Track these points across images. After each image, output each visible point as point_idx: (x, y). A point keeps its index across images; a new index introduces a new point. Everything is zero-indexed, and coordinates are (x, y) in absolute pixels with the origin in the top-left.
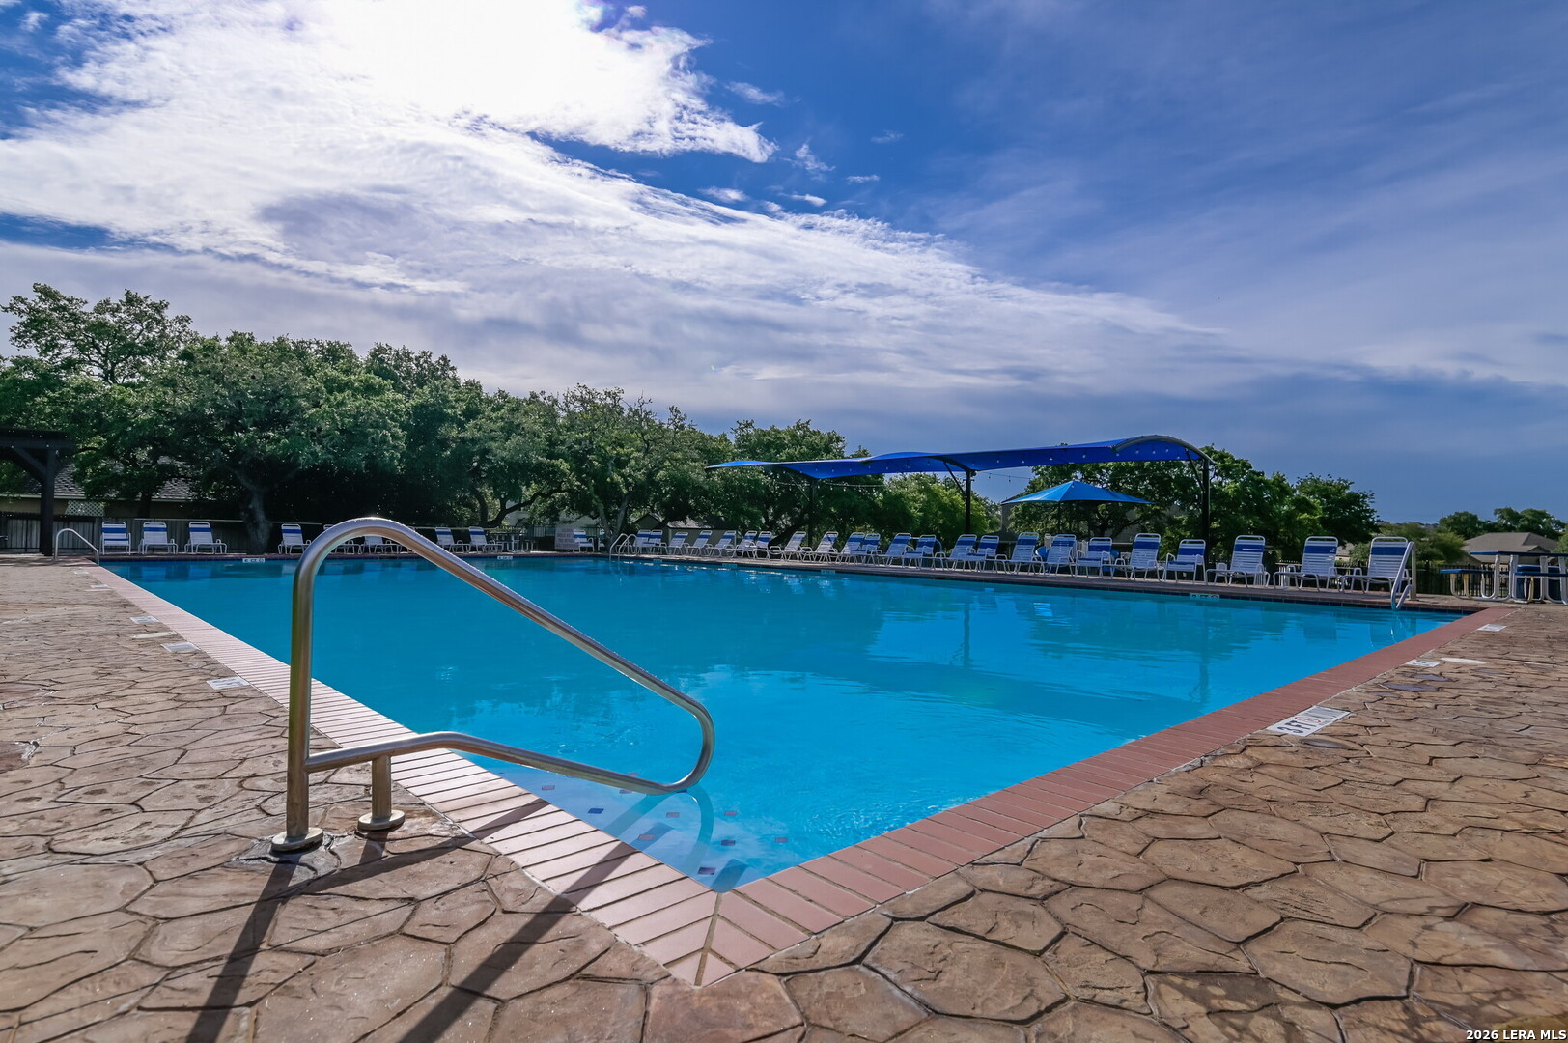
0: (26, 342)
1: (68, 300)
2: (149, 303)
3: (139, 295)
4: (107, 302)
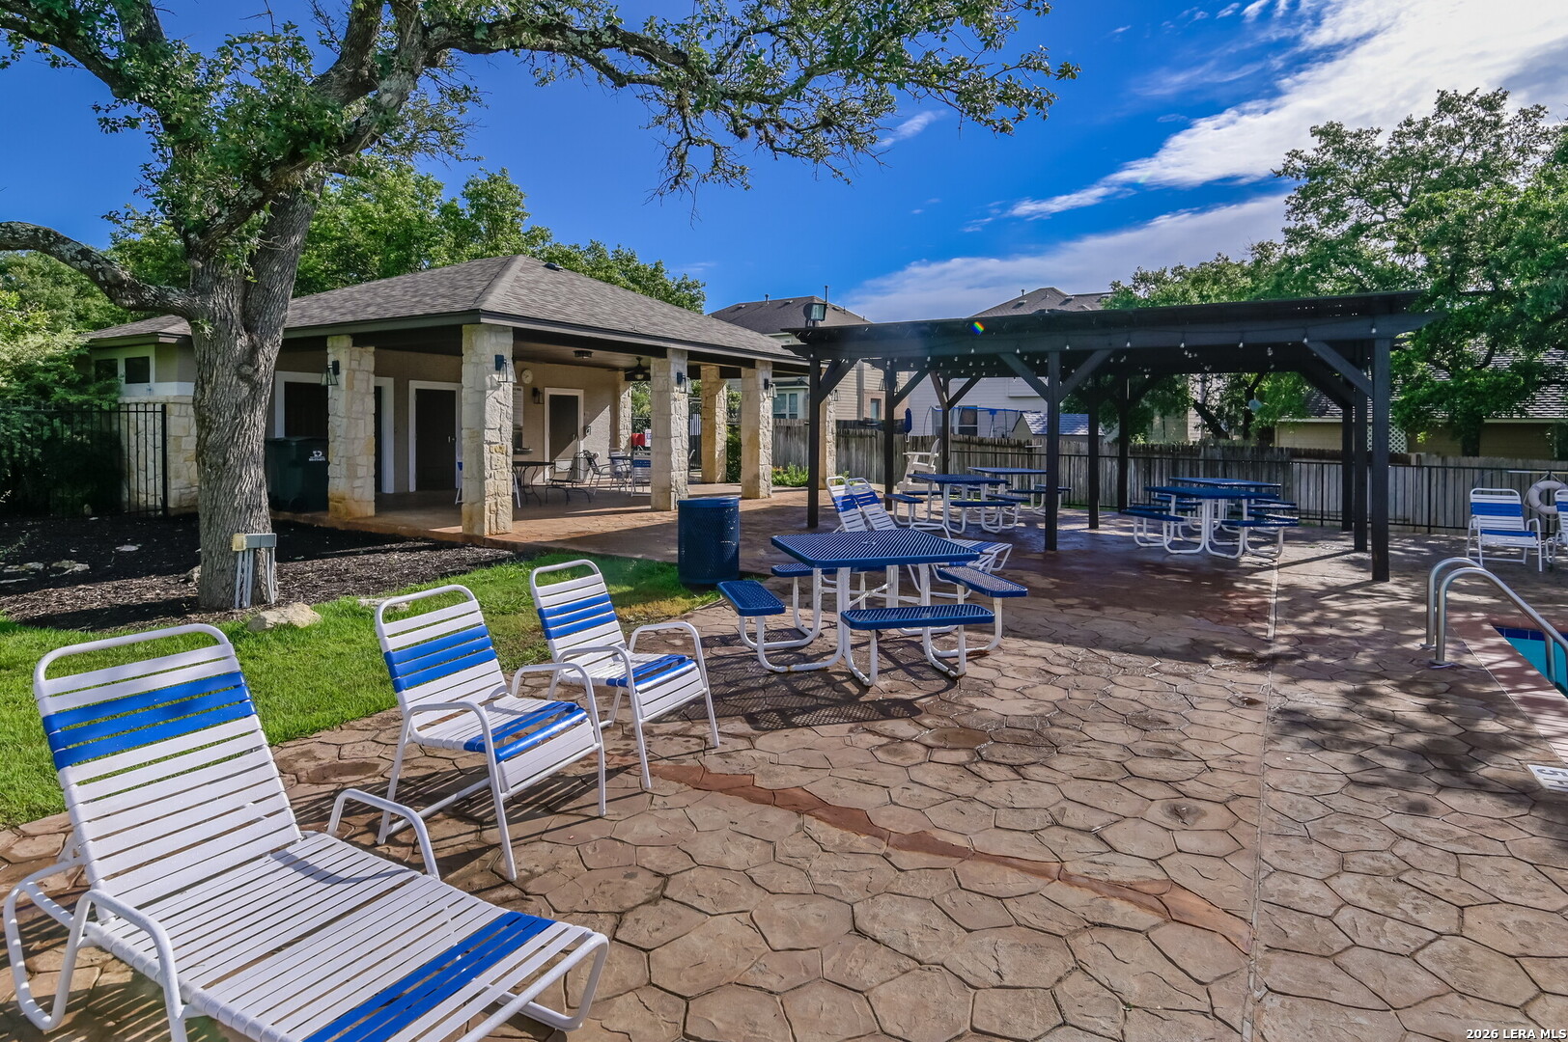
0: (1305, 213)
1: (1355, 136)
2: (1476, 99)
3: (1459, 93)
4: (1409, 123)
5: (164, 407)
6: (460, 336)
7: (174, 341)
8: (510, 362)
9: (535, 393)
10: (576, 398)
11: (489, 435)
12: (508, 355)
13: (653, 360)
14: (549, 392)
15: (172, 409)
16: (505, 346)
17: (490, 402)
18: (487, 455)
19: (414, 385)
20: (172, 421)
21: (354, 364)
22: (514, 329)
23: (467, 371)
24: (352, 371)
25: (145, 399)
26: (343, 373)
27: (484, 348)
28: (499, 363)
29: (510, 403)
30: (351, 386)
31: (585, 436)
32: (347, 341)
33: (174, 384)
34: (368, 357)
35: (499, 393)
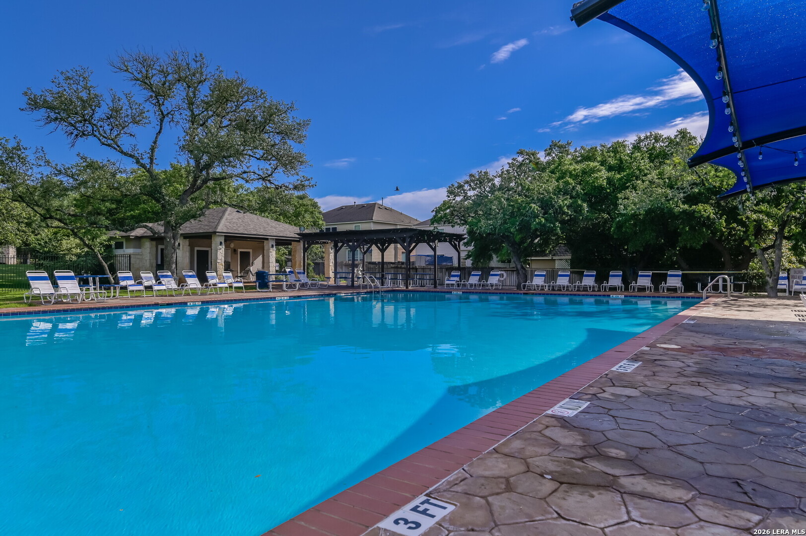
5: (130, 255)
6: (212, 237)
7: (133, 237)
8: (223, 243)
9: (235, 251)
10: (249, 252)
11: (218, 261)
12: (223, 241)
13: (265, 241)
14: (240, 250)
15: (132, 256)
16: (223, 240)
17: (219, 253)
18: (218, 265)
19: (196, 249)
20: (132, 259)
21: (184, 244)
22: (225, 235)
23: (213, 245)
24: (183, 246)
25: (122, 254)
26: (181, 246)
27: (217, 240)
28: (221, 243)
29: (224, 253)
30: (183, 249)
31: (252, 265)
32: (182, 238)
33: (132, 249)
34: (187, 242)
35: (221, 251)
